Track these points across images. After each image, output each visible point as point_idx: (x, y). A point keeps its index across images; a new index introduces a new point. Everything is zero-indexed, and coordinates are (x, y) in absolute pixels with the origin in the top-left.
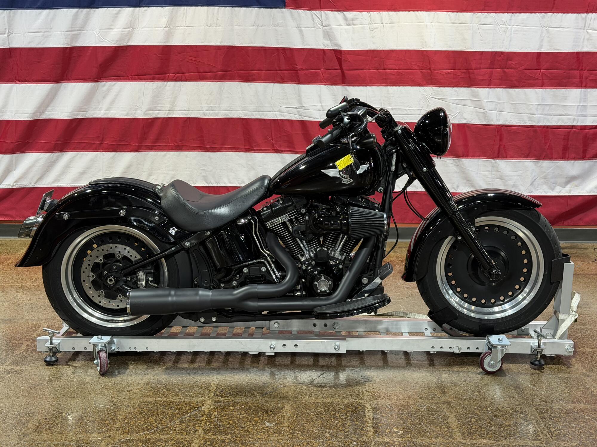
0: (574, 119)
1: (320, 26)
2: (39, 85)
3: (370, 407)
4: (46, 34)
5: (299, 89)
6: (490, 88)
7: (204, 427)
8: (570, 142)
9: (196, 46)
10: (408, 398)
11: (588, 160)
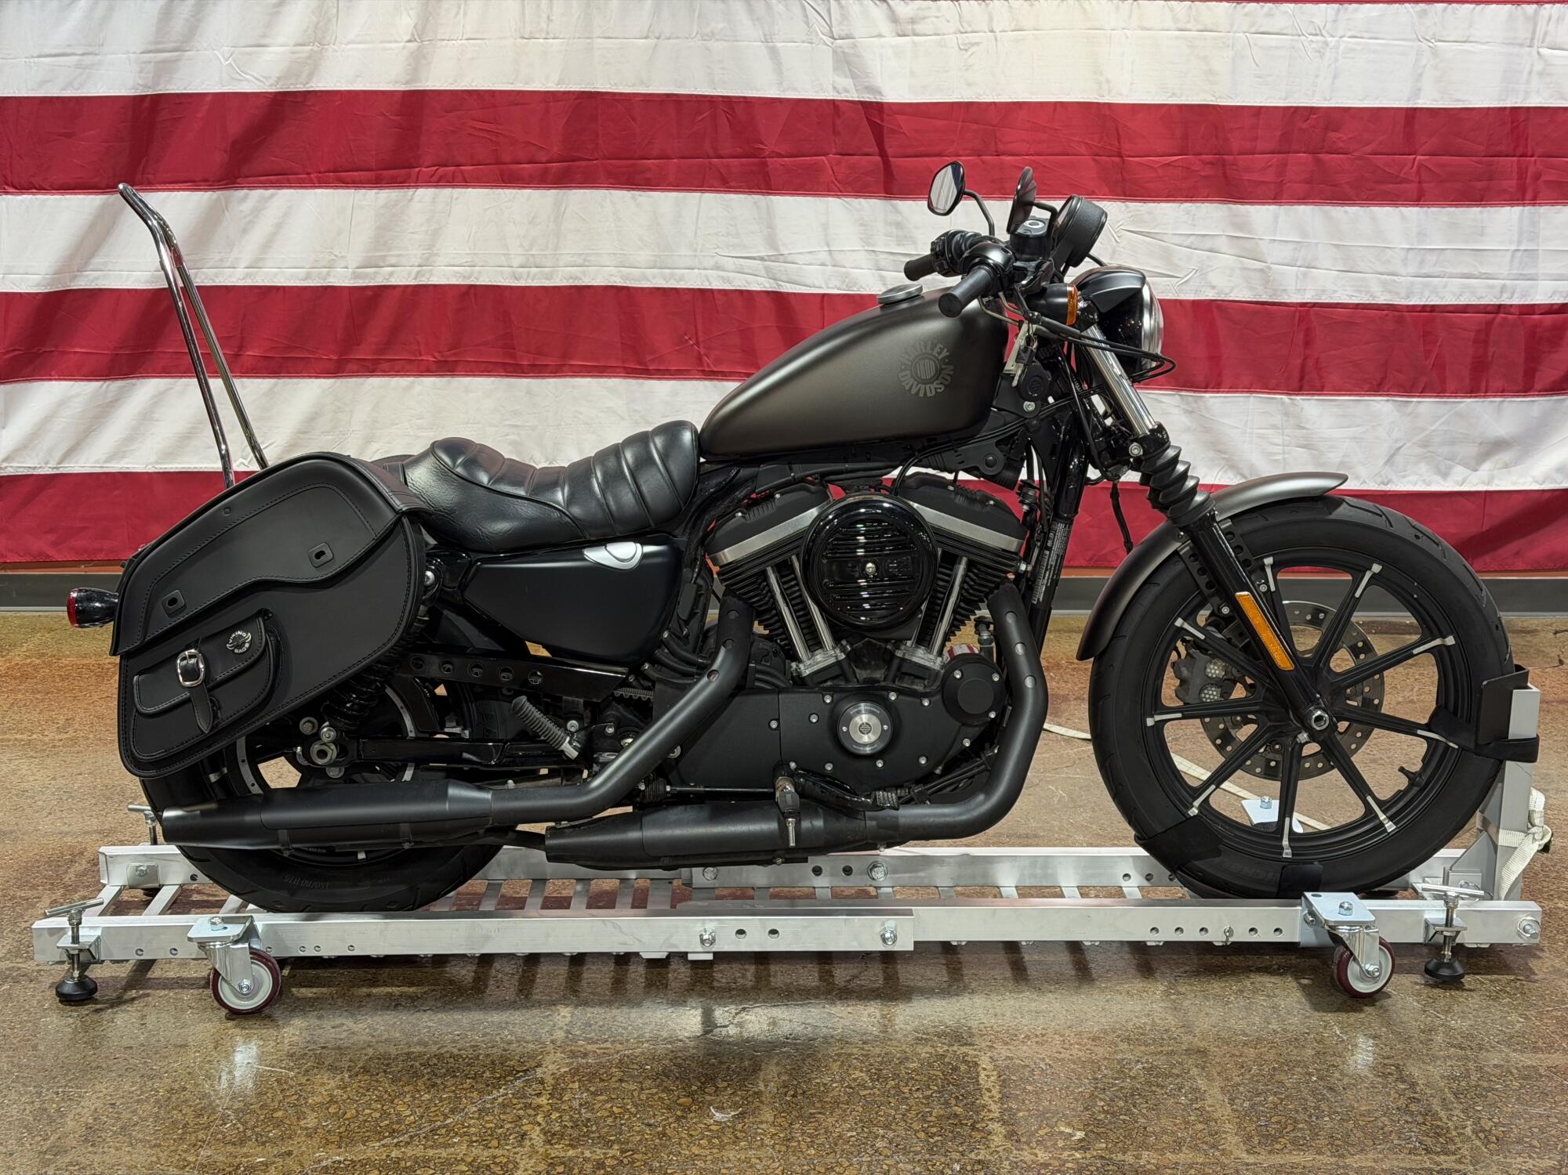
0: (1503, 288)
1: (824, 37)
2: (67, 196)
3: (990, 1067)
4: (88, 59)
5: (768, 208)
6: (1280, 204)
7: (544, 1124)
8: (1491, 350)
9: (492, 93)
10: (1090, 1041)
11: (1538, 395)
